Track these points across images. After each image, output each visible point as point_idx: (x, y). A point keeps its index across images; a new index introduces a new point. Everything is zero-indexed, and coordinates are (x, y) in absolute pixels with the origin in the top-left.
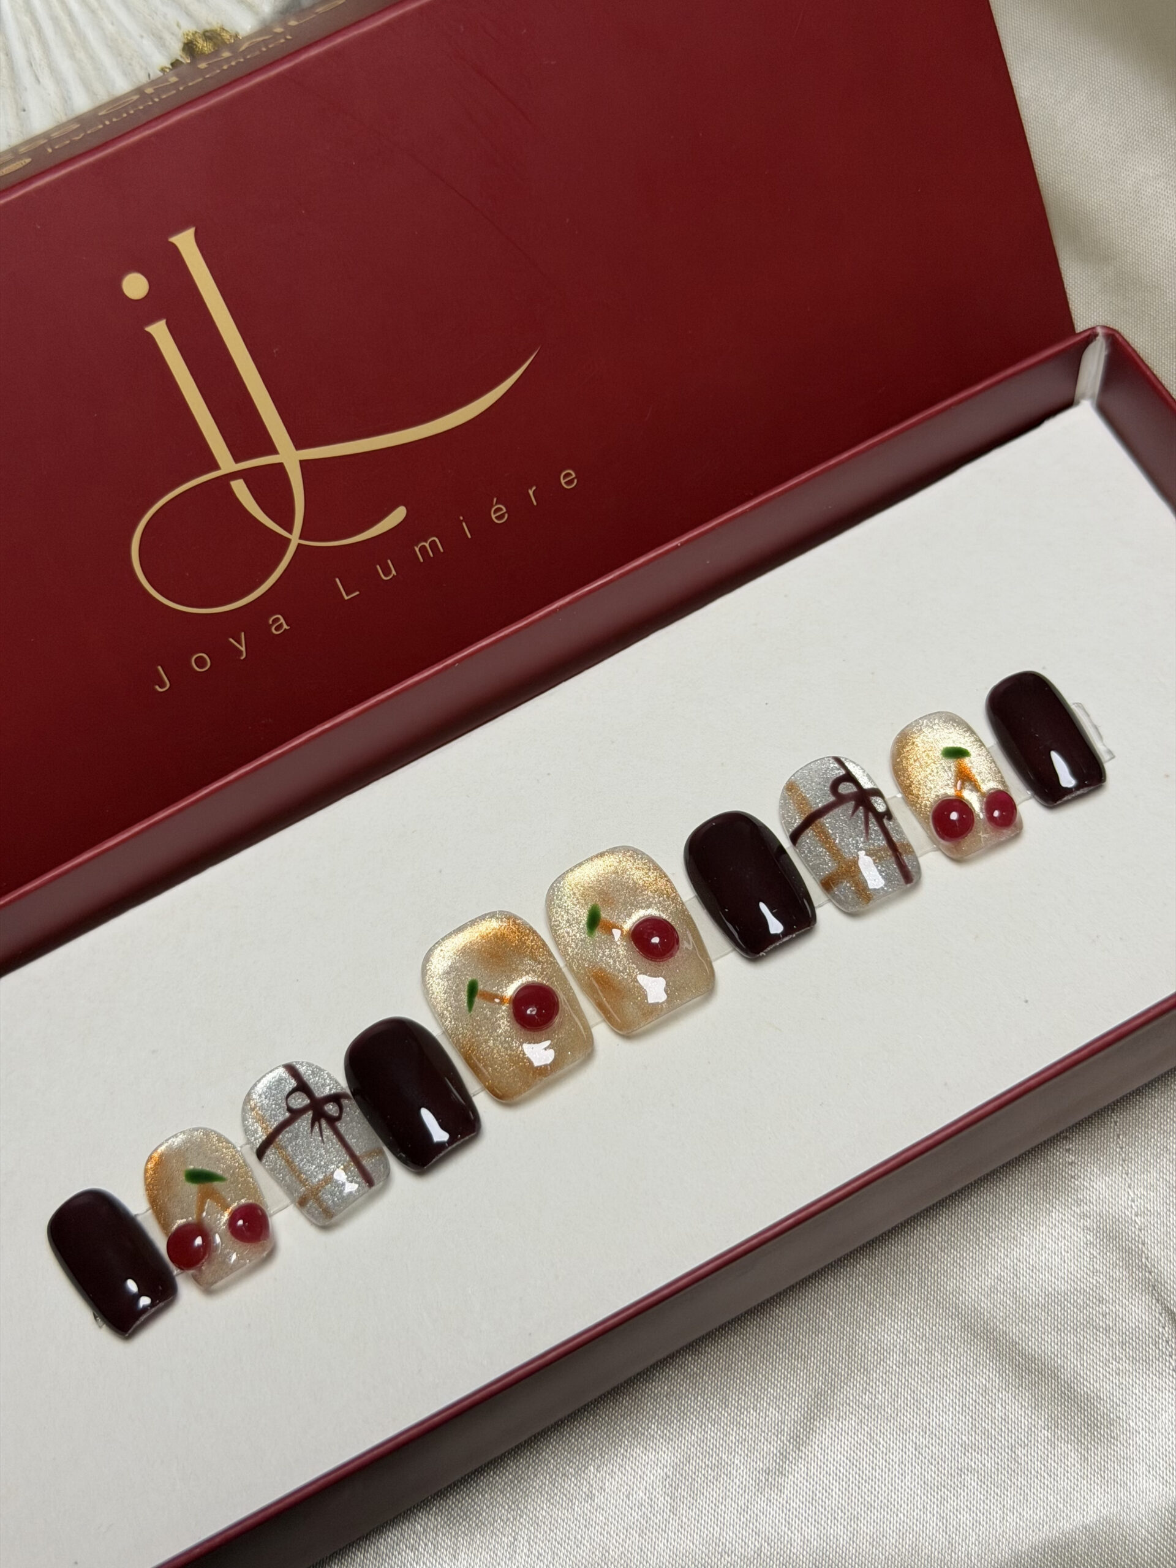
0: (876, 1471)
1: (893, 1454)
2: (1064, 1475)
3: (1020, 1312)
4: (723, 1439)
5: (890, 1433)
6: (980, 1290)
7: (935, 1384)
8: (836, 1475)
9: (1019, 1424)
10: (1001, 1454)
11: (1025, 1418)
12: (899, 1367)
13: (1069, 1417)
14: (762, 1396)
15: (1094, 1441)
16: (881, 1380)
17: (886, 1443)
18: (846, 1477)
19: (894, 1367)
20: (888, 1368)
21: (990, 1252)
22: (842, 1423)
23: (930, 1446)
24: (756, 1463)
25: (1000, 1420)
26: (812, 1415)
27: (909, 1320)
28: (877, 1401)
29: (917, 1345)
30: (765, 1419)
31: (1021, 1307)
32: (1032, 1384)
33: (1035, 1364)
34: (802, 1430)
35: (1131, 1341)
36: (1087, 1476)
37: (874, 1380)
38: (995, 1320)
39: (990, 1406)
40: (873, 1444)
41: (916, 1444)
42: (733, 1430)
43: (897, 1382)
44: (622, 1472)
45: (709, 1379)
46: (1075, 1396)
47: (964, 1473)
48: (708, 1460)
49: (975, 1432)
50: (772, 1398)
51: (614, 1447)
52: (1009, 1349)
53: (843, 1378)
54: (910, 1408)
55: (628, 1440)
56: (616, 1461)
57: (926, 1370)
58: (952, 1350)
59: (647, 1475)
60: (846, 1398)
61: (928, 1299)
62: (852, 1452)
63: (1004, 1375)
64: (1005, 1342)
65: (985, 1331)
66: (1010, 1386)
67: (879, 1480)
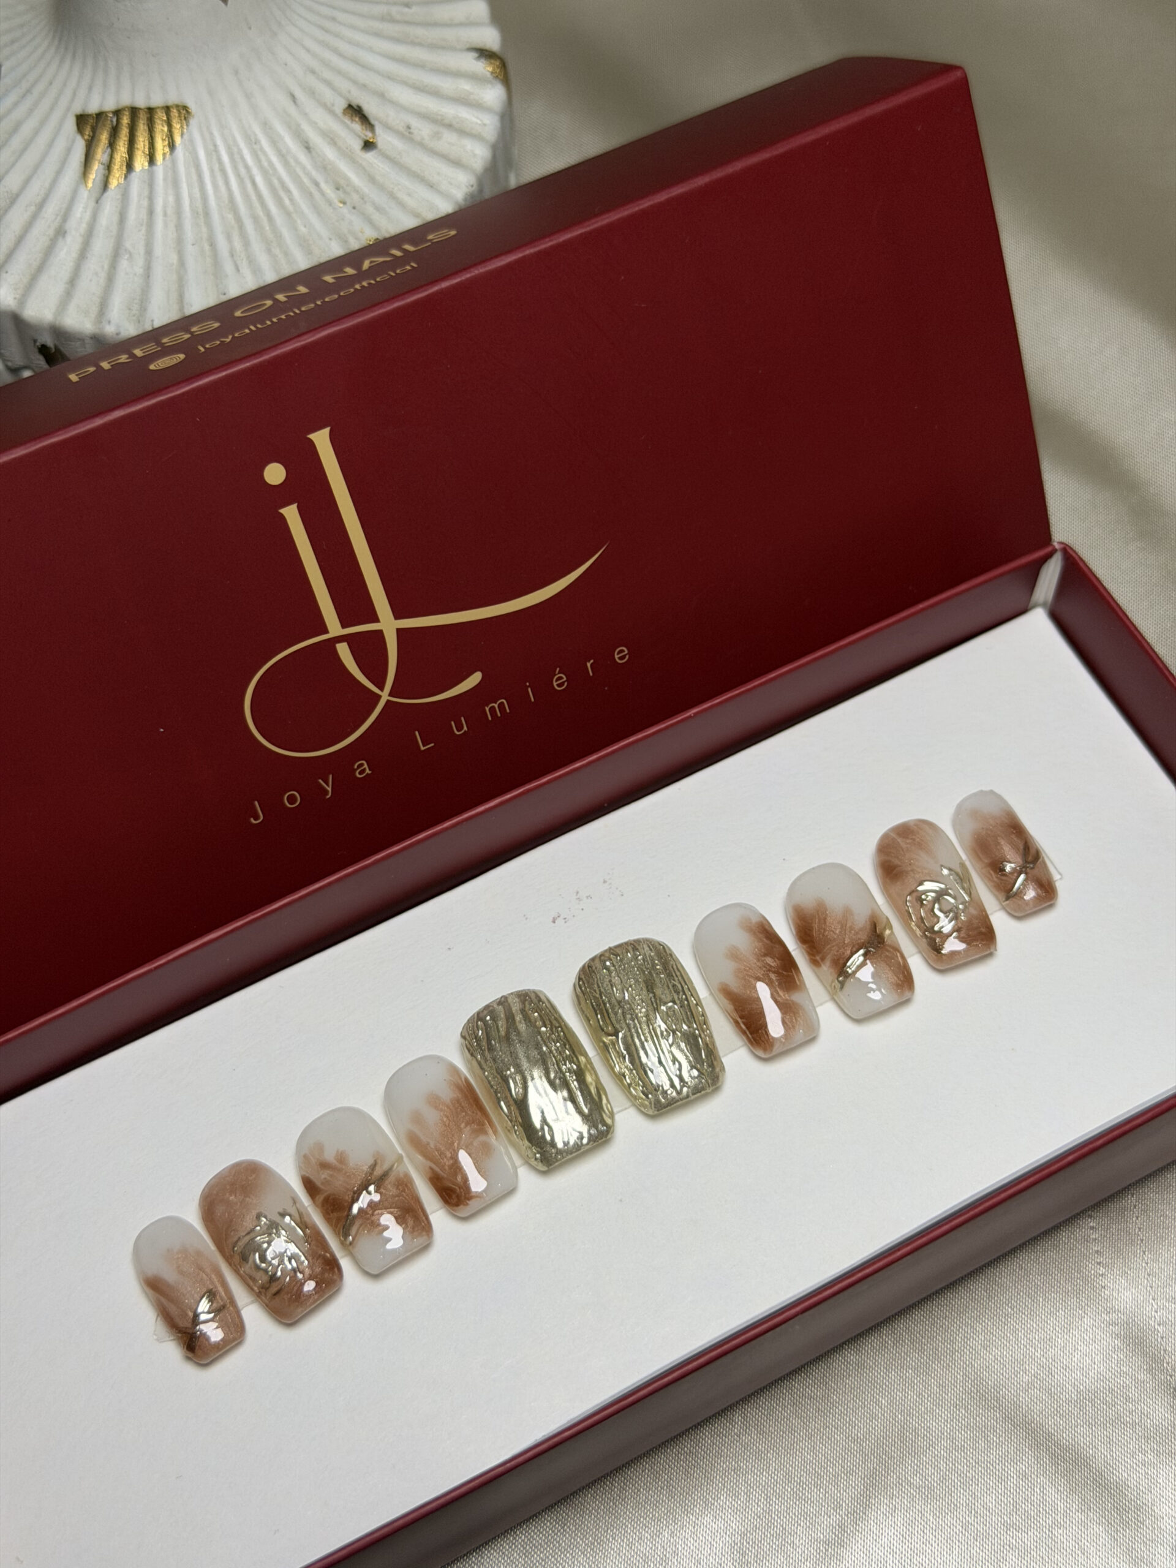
0: (926, 1545)
1: (941, 1531)
2: (1096, 1554)
3: (1055, 1406)
4: (786, 1511)
5: (939, 1512)
6: (1018, 1386)
7: (980, 1469)
8: (890, 1548)
9: (1056, 1506)
10: (1040, 1533)
11: (1061, 1501)
12: (946, 1452)
13: (1101, 1502)
14: (822, 1474)
15: (1123, 1524)
17: (936, 1520)
18: (899, 1550)
20: (936, 1452)
21: (1028, 1352)
22: (895, 1501)
23: (975, 1524)
24: (817, 1534)
25: (1038, 1502)
26: (868, 1492)
27: (955, 1410)
28: (927, 1482)
29: (963, 1433)
30: (825, 1496)
31: (1055, 1403)
32: (1067, 1471)
33: (1069, 1453)
34: (859, 1506)
35: (1155, 1436)
36: (1117, 1555)
37: (924, 1464)
38: (1032, 1414)
39: (1029, 1489)
40: (924, 1521)
41: (962, 1522)
42: (796, 1504)
43: (945, 1465)
44: (693, 1539)
45: (773, 1457)
46: (1105, 1483)
47: (1006, 1549)
48: (773, 1529)
50: (831, 1476)
51: (687, 1515)
52: (1046, 1439)
53: (895, 1461)
55: (699, 1509)
56: (688, 1528)
57: (971, 1456)
58: (995, 1439)
59: (716, 1542)
62: (905, 1529)
63: (1042, 1462)
64: (1041, 1432)
65: (1024, 1423)
66: (1048, 1472)
67: (929, 1554)
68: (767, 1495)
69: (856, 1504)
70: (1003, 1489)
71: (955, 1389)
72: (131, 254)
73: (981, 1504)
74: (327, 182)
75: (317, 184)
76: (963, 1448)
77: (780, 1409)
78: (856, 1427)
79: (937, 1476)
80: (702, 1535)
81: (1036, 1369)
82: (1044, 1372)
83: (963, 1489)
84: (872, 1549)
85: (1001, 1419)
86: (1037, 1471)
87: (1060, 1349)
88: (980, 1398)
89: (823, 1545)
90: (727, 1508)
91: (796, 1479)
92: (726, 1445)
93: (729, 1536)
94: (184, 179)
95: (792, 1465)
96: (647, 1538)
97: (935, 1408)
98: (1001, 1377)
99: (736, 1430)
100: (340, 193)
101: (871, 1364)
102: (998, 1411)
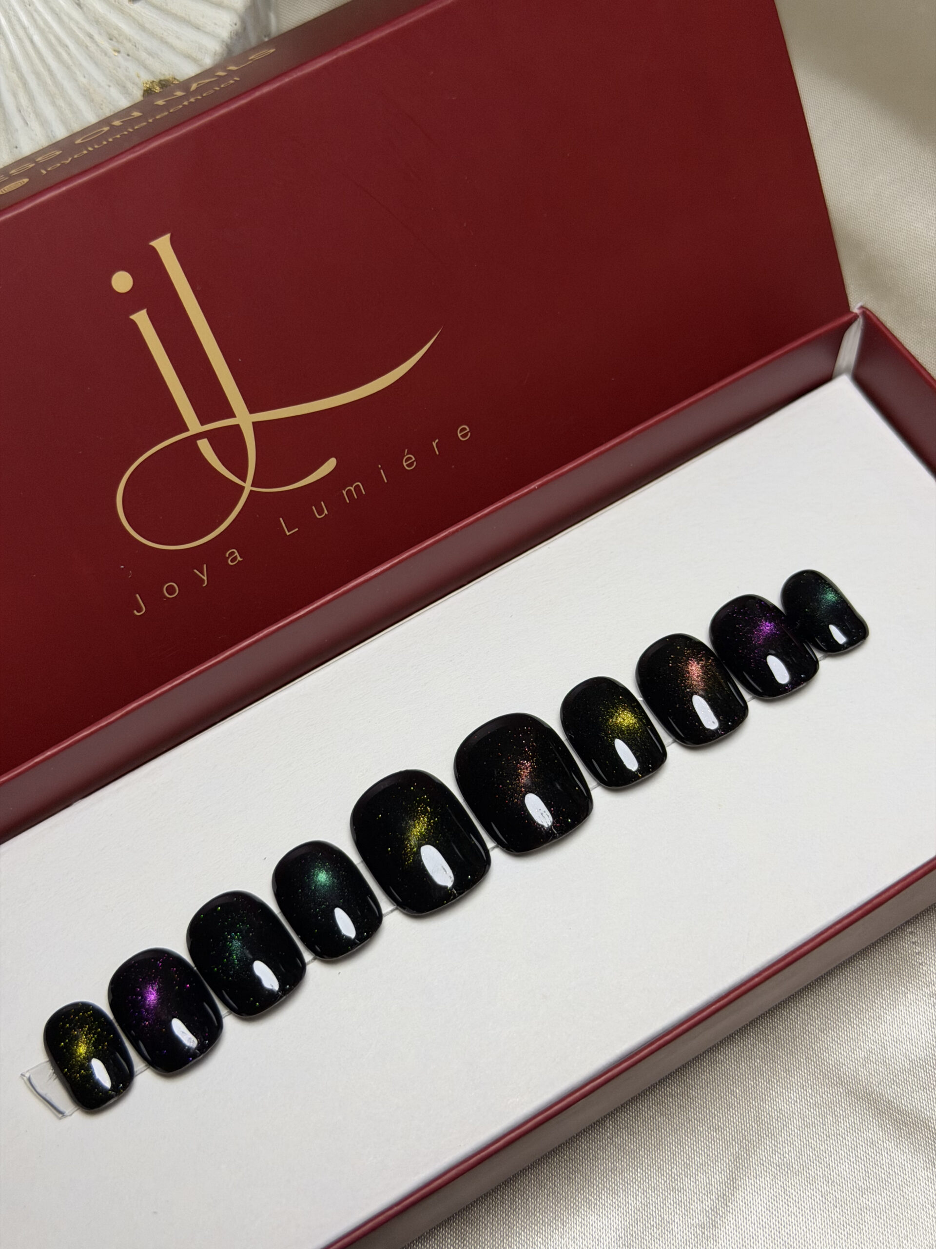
0: (791, 1217)
1: (804, 1202)
4: (663, 1203)
5: (800, 1185)
6: (856, 1062)
7: (831, 1141)
8: (760, 1224)
9: (903, 1167)
10: (892, 1193)
11: (907, 1162)
12: (800, 1130)
14: (691, 1164)
16: (786, 1142)
17: (797, 1193)
18: (768, 1224)
19: (796, 1130)
20: (790, 1132)
21: (861, 1030)
22: (759, 1180)
24: (693, 1220)
25: (887, 1165)
26: (734, 1176)
27: (802, 1090)
28: (785, 1159)
29: (812, 1110)
30: (696, 1183)
31: (891, 1073)
32: (909, 1134)
33: (909, 1117)
34: (727, 1189)
37: (781, 1143)
38: (872, 1085)
39: (878, 1154)
40: (787, 1195)
41: (822, 1192)
42: (670, 1194)
43: (799, 1142)
44: (582, 1238)
45: (645, 1154)
47: (864, 1212)
48: (653, 1220)
49: (869, 1177)
51: (573, 1217)
52: (887, 1107)
53: (755, 1144)
54: (813, 1163)
55: (584, 1210)
56: (576, 1229)
57: (822, 1130)
58: (841, 1112)
59: (603, 1239)
60: (760, 1159)
61: (815, 1072)
63: (886, 1129)
64: (882, 1101)
65: (865, 1094)
66: (892, 1137)
67: (795, 1224)
68: (643, 1189)
69: (724, 1187)
70: (854, 1158)
73: (836, 1173)
74: (100, 34)
75: (91, 37)
76: (814, 1125)
78: (716, 1118)
79: (794, 1153)
80: (590, 1233)
81: (870, 1045)
82: (878, 1047)
84: (744, 1226)
85: (845, 1093)
86: (883, 1137)
87: (890, 1025)
88: (823, 1077)
89: (699, 1229)
90: (609, 1206)
91: (668, 1171)
93: (614, 1231)
95: (663, 1160)
96: (540, 1242)
97: (784, 1091)
98: (840, 1055)
99: (608, 1134)
100: (114, 43)
101: (722, 1058)
102: (841, 1087)
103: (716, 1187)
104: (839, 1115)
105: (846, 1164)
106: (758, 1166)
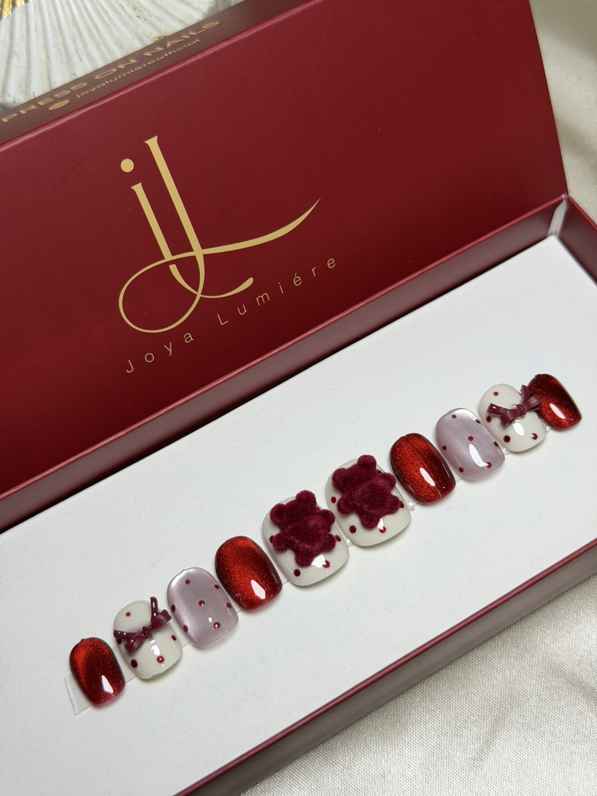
0: (529, 756)
1: (537, 747)
4: (450, 744)
6: (573, 663)
7: (555, 711)
8: (509, 759)
16: (528, 710)
17: (533, 742)
18: (514, 760)
19: (534, 703)
22: (510, 733)
23: (555, 742)
24: (468, 755)
25: (589, 727)
26: (494, 729)
27: (539, 679)
28: (527, 721)
29: (544, 691)
30: (470, 733)
34: (490, 737)
37: (524, 710)
38: (582, 678)
39: (584, 720)
41: (548, 741)
42: (454, 738)
43: (536, 710)
44: (399, 763)
48: (443, 754)
51: (394, 750)
54: (544, 723)
57: (550, 704)
59: (412, 764)
60: (511, 720)
63: (590, 704)
64: (588, 688)
67: (531, 761)
68: (438, 735)
69: (488, 736)
71: (538, 667)
72: (18, 57)
74: (128, 6)
75: (123, 7)
77: (442, 686)
78: (485, 693)
80: (404, 760)
83: (547, 723)
84: (499, 761)
85: (565, 682)
86: (588, 710)
89: (471, 761)
90: (416, 744)
92: (413, 708)
93: (419, 760)
94: (46, 10)
96: (373, 764)
97: (528, 679)
99: (418, 700)
100: (137, 11)
101: (490, 656)
103: (483, 735)
104: (561, 695)
105: (564, 725)
106: (510, 724)
